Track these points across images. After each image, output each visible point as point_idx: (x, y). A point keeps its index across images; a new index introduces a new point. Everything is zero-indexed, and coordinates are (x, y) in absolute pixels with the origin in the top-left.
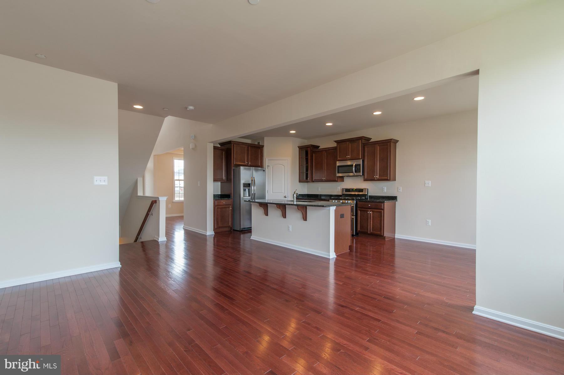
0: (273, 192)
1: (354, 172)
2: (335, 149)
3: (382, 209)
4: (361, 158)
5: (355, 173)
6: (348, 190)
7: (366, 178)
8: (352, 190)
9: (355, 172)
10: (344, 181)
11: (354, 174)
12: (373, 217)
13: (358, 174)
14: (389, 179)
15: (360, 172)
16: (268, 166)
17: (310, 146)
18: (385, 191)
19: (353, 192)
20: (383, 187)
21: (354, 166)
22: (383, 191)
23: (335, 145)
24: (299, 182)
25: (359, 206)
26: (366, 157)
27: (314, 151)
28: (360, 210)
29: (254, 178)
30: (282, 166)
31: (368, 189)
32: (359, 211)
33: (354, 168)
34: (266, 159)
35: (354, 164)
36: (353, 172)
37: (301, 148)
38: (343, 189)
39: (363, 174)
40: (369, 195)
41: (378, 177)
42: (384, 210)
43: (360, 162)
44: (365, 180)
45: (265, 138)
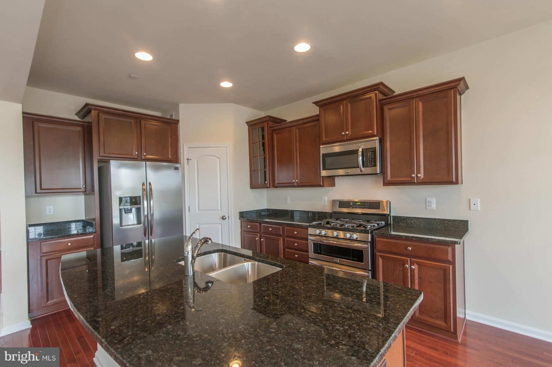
0: (199, 210)
1: (361, 166)
2: (315, 119)
3: (448, 262)
4: (375, 133)
5: (363, 169)
6: (343, 204)
7: (389, 178)
8: (354, 204)
9: (363, 167)
10: (335, 186)
11: (361, 171)
12: (420, 278)
13: (369, 170)
14: (454, 180)
15: (375, 165)
16: (188, 159)
17: (268, 119)
18: (434, 206)
19: (357, 208)
20: (428, 199)
21: (360, 153)
22: (428, 208)
23: (315, 111)
24: (251, 189)
25: (379, 246)
26: (388, 131)
27: (275, 128)
28: (383, 257)
29: (150, 183)
30: (217, 158)
31: (390, 202)
32: (381, 260)
33: (360, 158)
34: (185, 146)
35: (360, 150)
36: (358, 167)
37: (252, 125)
38: (334, 202)
39: (383, 171)
40: (392, 215)
41: (421, 175)
42: (453, 263)
43: (375, 142)
44: (387, 183)
45: (180, 105)
